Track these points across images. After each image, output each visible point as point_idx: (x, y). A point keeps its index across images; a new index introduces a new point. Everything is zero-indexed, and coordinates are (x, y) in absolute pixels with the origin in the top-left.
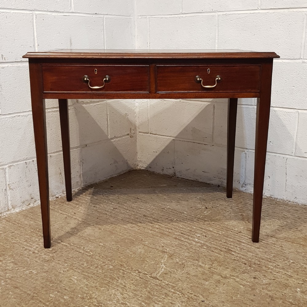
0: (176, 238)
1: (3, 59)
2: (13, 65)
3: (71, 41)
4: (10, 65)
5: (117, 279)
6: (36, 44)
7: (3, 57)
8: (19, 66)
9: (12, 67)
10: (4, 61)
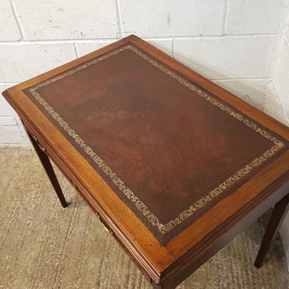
0: (128, 276)
1: (83, 36)
2: (95, 42)
3: (169, 17)
4: (91, 42)
5: (43, 280)
6: (121, 22)
7: (83, 35)
8: (101, 43)
9: (93, 43)
10: (84, 38)
